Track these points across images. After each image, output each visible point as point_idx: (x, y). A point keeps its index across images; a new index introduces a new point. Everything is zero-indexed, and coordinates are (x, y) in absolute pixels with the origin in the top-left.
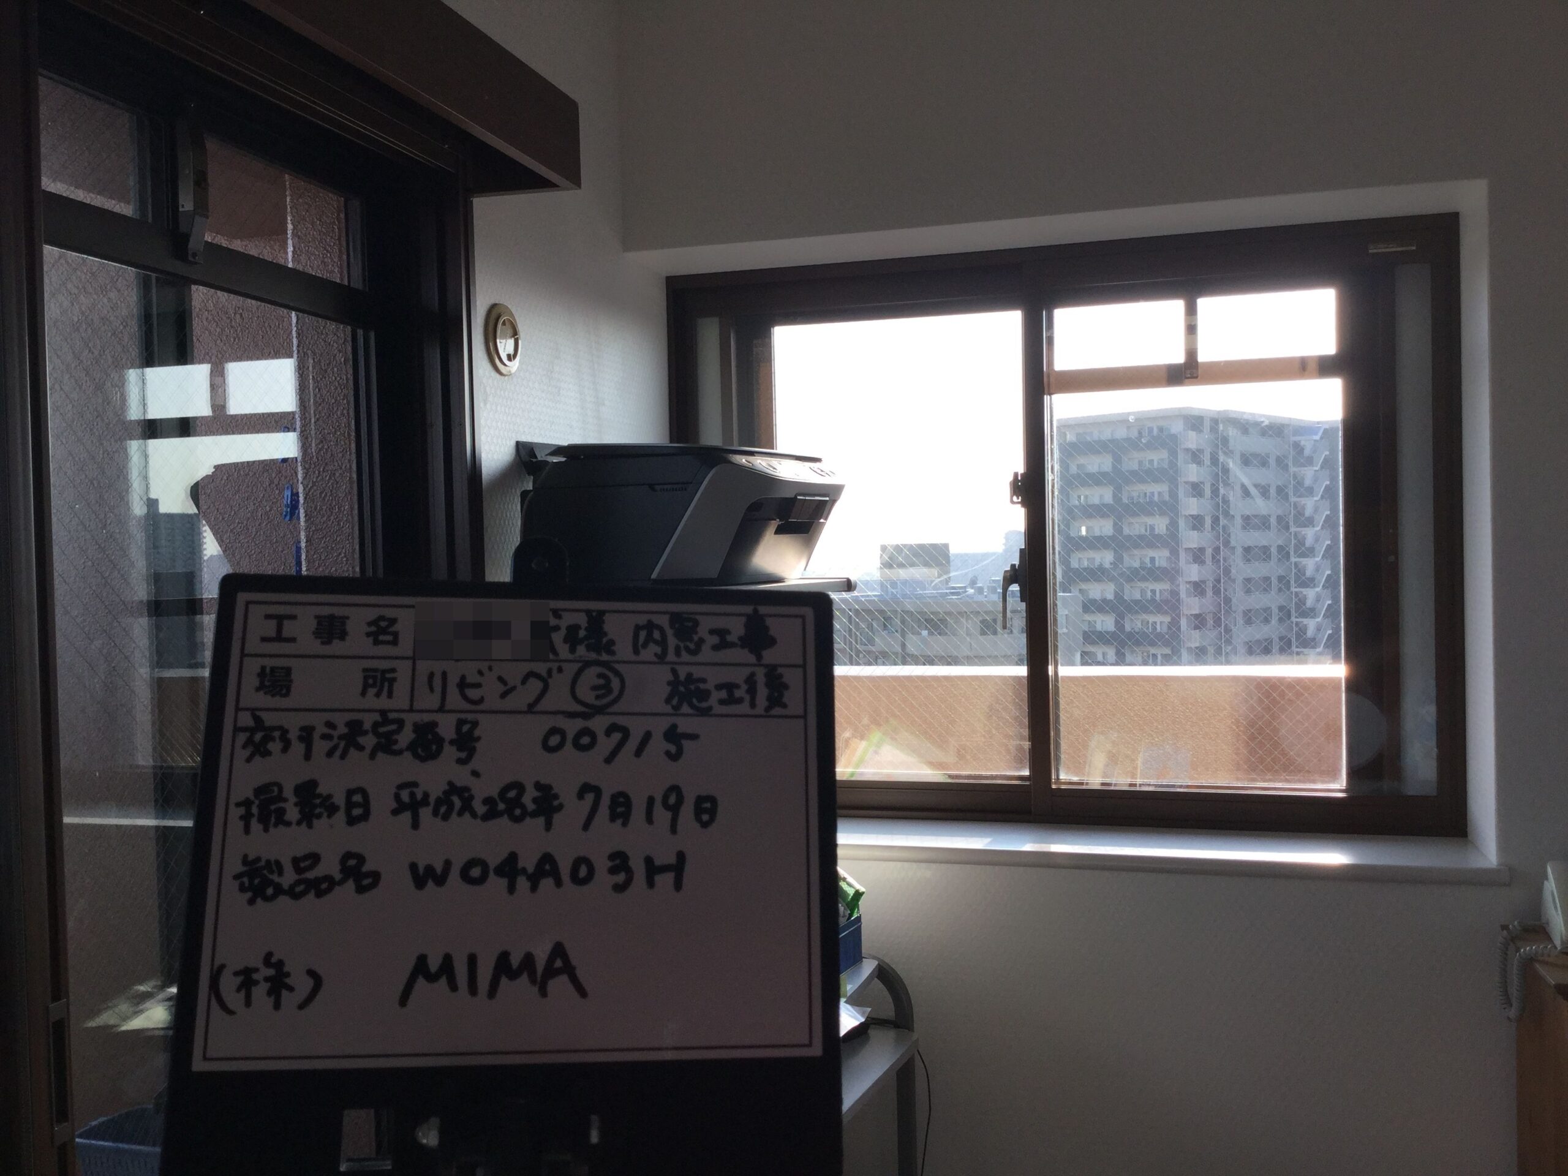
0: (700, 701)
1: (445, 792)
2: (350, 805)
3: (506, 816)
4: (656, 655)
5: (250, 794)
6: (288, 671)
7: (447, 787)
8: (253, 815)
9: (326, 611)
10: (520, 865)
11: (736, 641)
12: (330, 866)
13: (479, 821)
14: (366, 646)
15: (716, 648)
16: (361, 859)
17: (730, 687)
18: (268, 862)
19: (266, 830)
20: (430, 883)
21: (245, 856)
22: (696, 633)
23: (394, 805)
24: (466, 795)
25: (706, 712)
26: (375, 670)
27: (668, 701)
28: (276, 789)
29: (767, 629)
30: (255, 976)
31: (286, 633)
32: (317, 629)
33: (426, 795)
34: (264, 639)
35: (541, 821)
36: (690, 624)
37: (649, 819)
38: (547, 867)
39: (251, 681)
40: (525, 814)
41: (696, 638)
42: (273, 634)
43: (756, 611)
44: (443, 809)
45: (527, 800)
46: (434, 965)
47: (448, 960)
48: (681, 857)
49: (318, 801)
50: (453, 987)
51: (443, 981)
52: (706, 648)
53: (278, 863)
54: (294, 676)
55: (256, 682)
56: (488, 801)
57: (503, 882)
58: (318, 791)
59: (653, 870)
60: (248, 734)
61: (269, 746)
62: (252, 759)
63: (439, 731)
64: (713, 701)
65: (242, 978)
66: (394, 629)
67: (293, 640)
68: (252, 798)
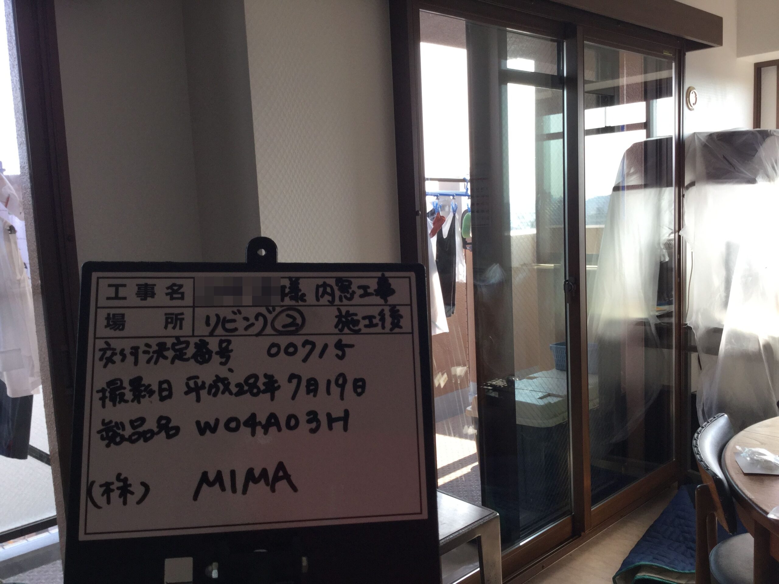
0: (354, 326)
1: (214, 381)
2: (161, 390)
3: (248, 393)
4: (329, 301)
5: (105, 386)
6: (123, 315)
7: (215, 378)
8: (107, 397)
9: (142, 282)
10: (258, 420)
11: (373, 292)
12: (151, 424)
13: (233, 396)
14: (167, 301)
15: (361, 296)
16: (168, 420)
17: (370, 318)
18: (116, 423)
19: (114, 405)
20: (208, 432)
21: (103, 420)
22: (351, 288)
23: (186, 389)
24: (226, 382)
25: (357, 332)
26: (172, 314)
27: (336, 326)
28: (119, 382)
29: (390, 285)
30: (112, 487)
31: (121, 294)
32: (137, 291)
33: (204, 383)
34: (108, 298)
35: (268, 395)
36: (347, 283)
37: (328, 393)
38: (273, 421)
39: (102, 321)
40: (259, 392)
41: (350, 291)
42: (113, 295)
43: (383, 275)
44: (213, 391)
45: (260, 384)
46: (212, 477)
47: (219, 474)
48: (346, 412)
49: (143, 388)
50: (223, 489)
51: (217, 485)
52: (356, 296)
53: (122, 424)
54: (126, 318)
55: (105, 323)
56: (238, 385)
57: (249, 430)
58: (143, 383)
59: (331, 420)
60: (102, 353)
61: (115, 358)
62: (105, 366)
63: (210, 347)
64: (361, 326)
65: (104, 488)
66: (181, 290)
67: (125, 298)
68: (106, 388)
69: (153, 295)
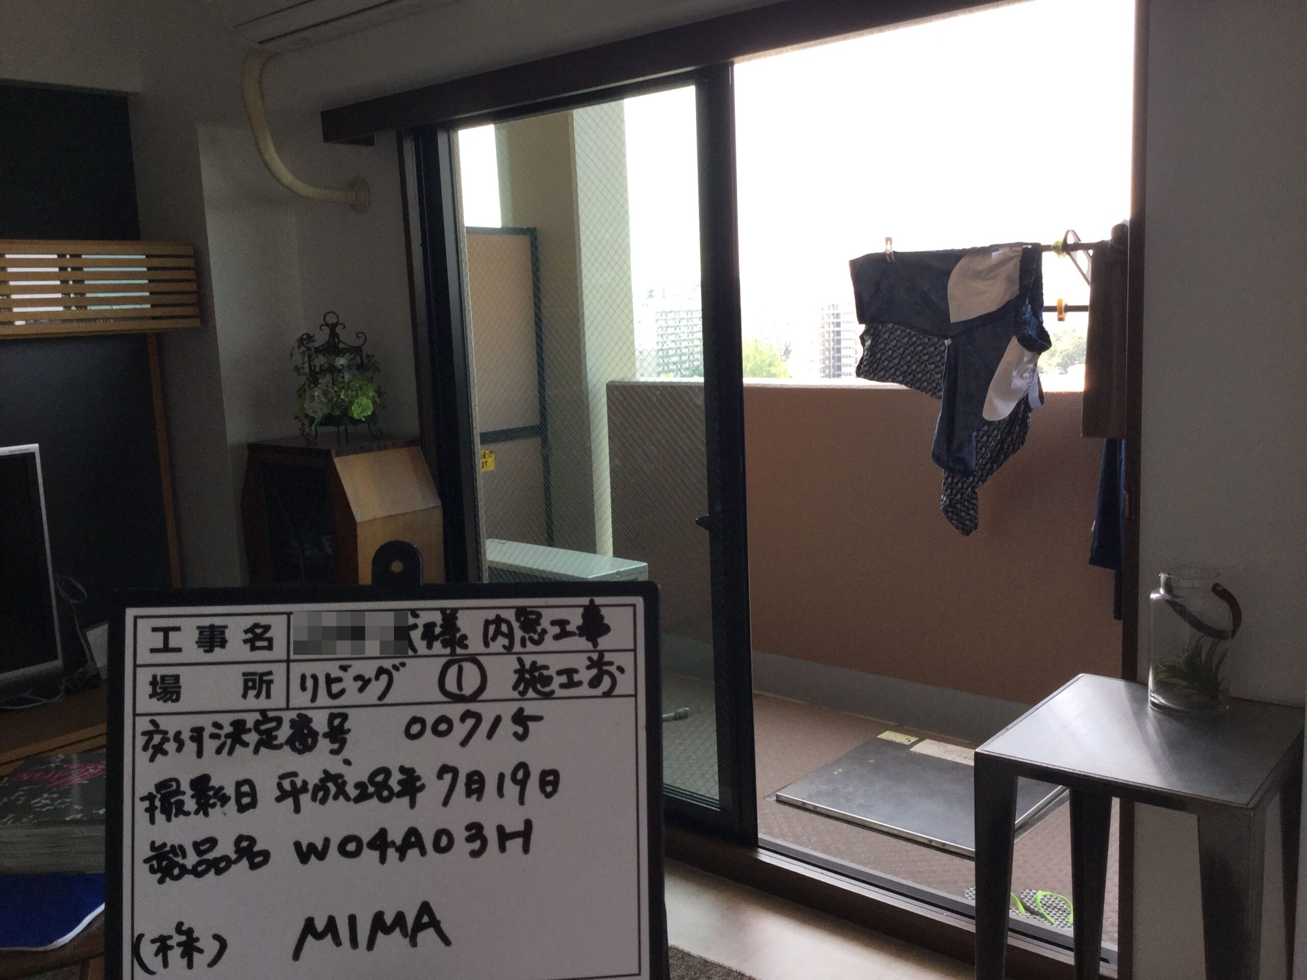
0: (543, 686)
1: (321, 780)
2: (239, 795)
3: (375, 797)
4: (504, 647)
5: (153, 790)
6: (177, 678)
7: (323, 776)
8: (156, 808)
9: (206, 622)
10: (389, 839)
11: (575, 630)
12: (226, 848)
13: (352, 803)
14: (244, 652)
15: (557, 637)
16: (252, 841)
17: (570, 672)
18: (173, 847)
19: (169, 819)
20: (313, 858)
21: (153, 843)
22: (539, 624)
23: (278, 793)
24: (340, 781)
25: (548, 696)
26: (255, 674)
27: (515, 687)
28: (174, 784)
29: (602, 617)
30: (169, 942)
31: (172, 644)
32: (199, 638)
33: (305, 783)
34: (153, 651)
35: (406, 800)
36: (534, 617)
37: (500, 793)
38: (413, 839)
39: (144, 688)
40: (392, 795)
41: (539, 629)
42: (160, 645)
43: (592, 602)
44: (320, 794)
45: (394, 783)
46: (320, 926)
47: (331, 921)
48: (528, 824)
50: (337, 942)
51: (329, 937)
52: (548, 638)
53: (181, 847)
54: (182, 682)
55: (149, 690)
56: (359, 785)
57: (376, 854)
58: (212, 783)
59: (504, 836)
60: (146, 738)
61: (166, 746)
62: (152, 759)
63: (313, 725)
64: (555, 686)
65: (158, 944)
66: (268, 635)
67: (179, 650)
68: (155, 793)
69: (223, 643)
